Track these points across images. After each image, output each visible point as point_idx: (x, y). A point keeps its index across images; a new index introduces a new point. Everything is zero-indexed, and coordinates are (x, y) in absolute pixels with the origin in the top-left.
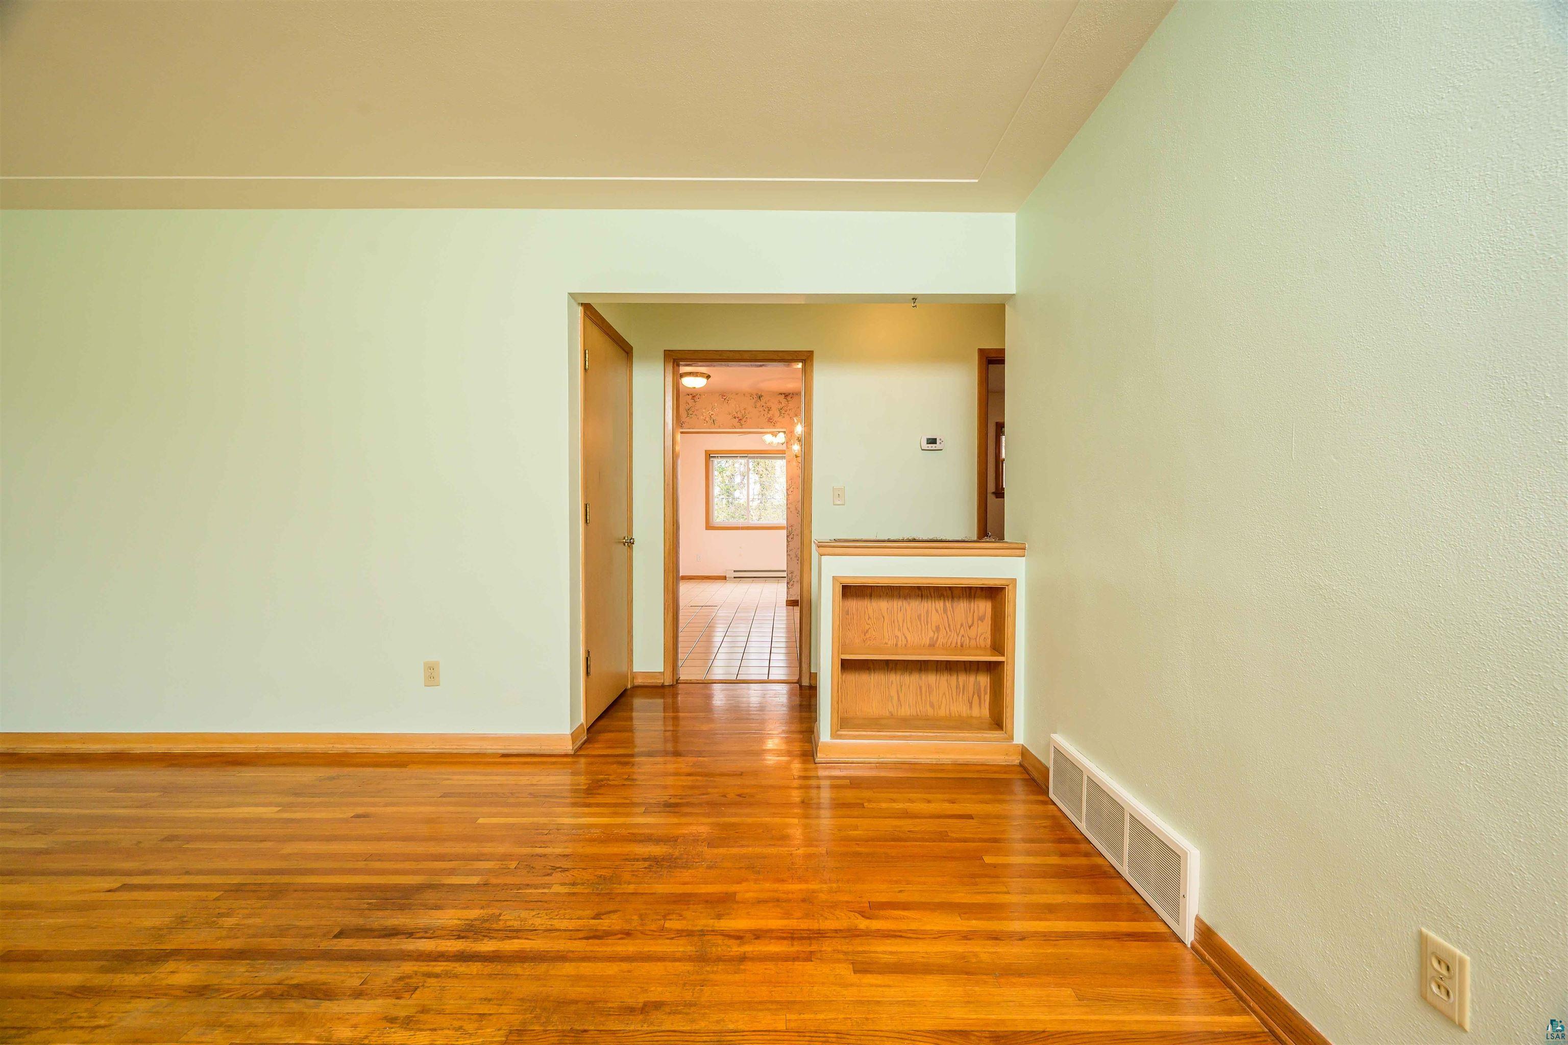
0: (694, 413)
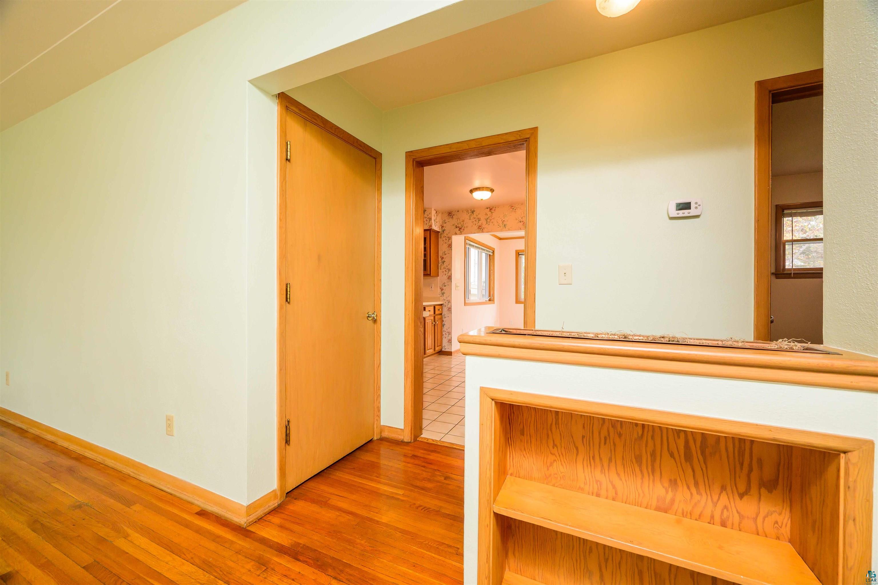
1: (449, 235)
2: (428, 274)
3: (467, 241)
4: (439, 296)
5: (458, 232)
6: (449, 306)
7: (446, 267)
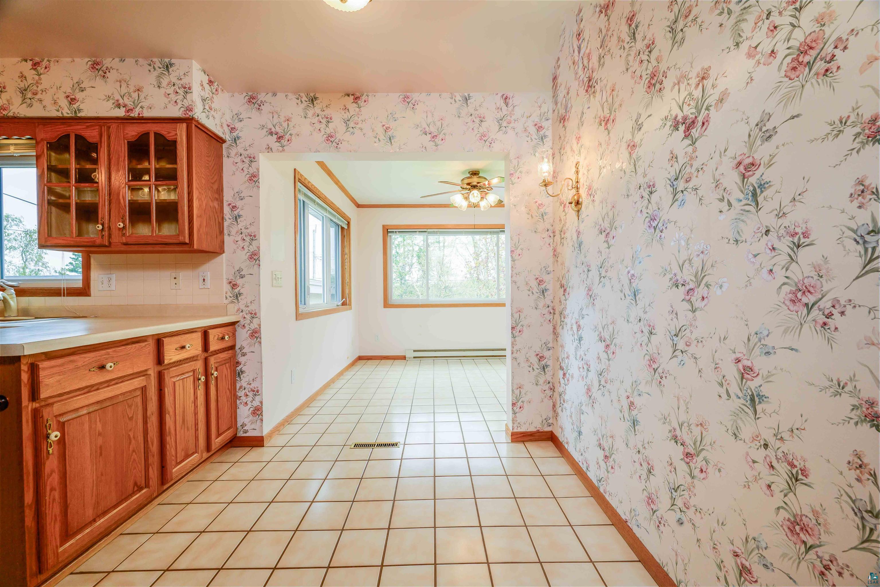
0: (358, 126)
1: (250, 152)
2: (186, 244)
3: (299, 184)
4: (226, 302)
5: (275, 146)
6: (254, 326)
7: (244, 231)
